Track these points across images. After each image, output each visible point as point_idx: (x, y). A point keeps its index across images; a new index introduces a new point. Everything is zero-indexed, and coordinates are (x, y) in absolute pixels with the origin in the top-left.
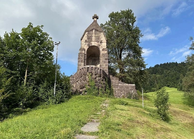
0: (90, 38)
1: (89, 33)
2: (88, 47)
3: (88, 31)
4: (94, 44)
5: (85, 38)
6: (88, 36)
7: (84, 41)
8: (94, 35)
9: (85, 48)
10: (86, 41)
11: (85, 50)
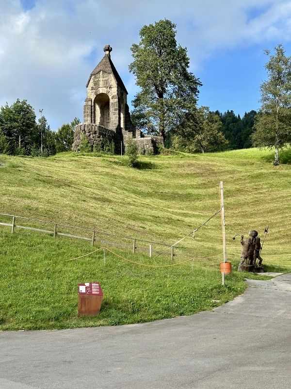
0: (96, 84)
1: (95, 77)
2: (95, 96)
3: (94, 75)
4: (102, 90)
5: (91, 84)
6: (94, 81)
7: (90, 89)
8: (101, 79)
9: (91, 98)
10: (92, 88)
11: (91, 101)
